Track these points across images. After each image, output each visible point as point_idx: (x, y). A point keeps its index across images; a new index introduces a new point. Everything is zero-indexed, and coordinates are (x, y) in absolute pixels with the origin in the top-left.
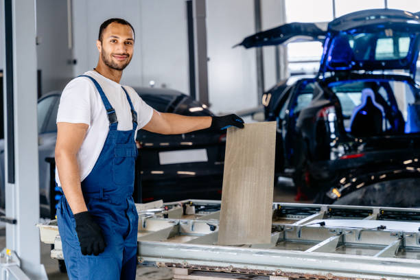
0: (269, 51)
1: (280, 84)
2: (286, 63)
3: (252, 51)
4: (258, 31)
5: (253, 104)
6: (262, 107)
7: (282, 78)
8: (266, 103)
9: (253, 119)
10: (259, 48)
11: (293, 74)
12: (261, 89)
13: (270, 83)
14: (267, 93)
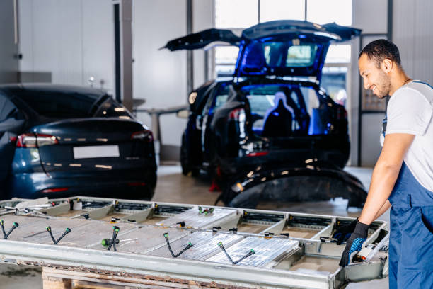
0: (198, 54)
1: (208, 84)
2: (214, 65)
3: (182, 54)
4: (190, 33)
5: (183, 102)
6: (189, 105)
7: (210, 78)
8: (192, 101)
9: (177, 116)
10: (190, 51)
11: (220, 76)
12: (190, 88)
13: (199, 82)
14: (193, 91)
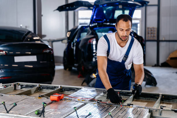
0: (71, 13)
1: (75, 28)
2: (78, 19)
3: (63, 13)
4: (67, 3)
5: (63, 36)
6: (67, 38)
7: (76, 25)
8: (68, 36)
9: (62, 42)
10: (67, 12)
11: (80, 24)
12: (67, 30)
13: (71, 27)
14: (69, 31)
